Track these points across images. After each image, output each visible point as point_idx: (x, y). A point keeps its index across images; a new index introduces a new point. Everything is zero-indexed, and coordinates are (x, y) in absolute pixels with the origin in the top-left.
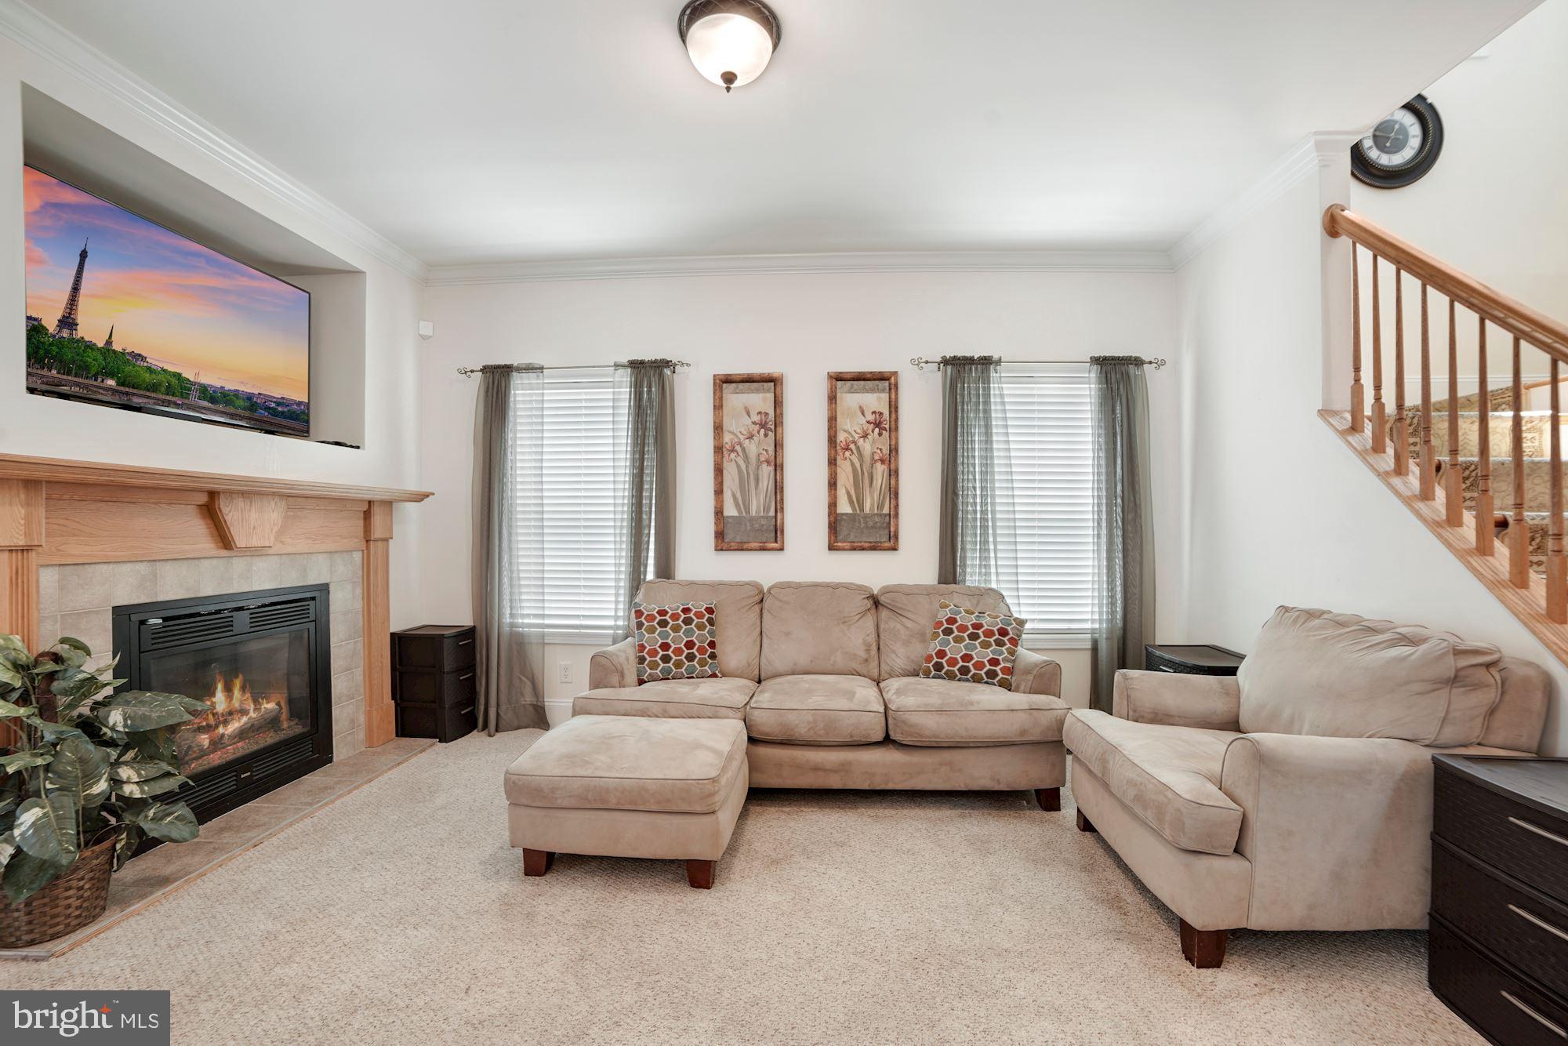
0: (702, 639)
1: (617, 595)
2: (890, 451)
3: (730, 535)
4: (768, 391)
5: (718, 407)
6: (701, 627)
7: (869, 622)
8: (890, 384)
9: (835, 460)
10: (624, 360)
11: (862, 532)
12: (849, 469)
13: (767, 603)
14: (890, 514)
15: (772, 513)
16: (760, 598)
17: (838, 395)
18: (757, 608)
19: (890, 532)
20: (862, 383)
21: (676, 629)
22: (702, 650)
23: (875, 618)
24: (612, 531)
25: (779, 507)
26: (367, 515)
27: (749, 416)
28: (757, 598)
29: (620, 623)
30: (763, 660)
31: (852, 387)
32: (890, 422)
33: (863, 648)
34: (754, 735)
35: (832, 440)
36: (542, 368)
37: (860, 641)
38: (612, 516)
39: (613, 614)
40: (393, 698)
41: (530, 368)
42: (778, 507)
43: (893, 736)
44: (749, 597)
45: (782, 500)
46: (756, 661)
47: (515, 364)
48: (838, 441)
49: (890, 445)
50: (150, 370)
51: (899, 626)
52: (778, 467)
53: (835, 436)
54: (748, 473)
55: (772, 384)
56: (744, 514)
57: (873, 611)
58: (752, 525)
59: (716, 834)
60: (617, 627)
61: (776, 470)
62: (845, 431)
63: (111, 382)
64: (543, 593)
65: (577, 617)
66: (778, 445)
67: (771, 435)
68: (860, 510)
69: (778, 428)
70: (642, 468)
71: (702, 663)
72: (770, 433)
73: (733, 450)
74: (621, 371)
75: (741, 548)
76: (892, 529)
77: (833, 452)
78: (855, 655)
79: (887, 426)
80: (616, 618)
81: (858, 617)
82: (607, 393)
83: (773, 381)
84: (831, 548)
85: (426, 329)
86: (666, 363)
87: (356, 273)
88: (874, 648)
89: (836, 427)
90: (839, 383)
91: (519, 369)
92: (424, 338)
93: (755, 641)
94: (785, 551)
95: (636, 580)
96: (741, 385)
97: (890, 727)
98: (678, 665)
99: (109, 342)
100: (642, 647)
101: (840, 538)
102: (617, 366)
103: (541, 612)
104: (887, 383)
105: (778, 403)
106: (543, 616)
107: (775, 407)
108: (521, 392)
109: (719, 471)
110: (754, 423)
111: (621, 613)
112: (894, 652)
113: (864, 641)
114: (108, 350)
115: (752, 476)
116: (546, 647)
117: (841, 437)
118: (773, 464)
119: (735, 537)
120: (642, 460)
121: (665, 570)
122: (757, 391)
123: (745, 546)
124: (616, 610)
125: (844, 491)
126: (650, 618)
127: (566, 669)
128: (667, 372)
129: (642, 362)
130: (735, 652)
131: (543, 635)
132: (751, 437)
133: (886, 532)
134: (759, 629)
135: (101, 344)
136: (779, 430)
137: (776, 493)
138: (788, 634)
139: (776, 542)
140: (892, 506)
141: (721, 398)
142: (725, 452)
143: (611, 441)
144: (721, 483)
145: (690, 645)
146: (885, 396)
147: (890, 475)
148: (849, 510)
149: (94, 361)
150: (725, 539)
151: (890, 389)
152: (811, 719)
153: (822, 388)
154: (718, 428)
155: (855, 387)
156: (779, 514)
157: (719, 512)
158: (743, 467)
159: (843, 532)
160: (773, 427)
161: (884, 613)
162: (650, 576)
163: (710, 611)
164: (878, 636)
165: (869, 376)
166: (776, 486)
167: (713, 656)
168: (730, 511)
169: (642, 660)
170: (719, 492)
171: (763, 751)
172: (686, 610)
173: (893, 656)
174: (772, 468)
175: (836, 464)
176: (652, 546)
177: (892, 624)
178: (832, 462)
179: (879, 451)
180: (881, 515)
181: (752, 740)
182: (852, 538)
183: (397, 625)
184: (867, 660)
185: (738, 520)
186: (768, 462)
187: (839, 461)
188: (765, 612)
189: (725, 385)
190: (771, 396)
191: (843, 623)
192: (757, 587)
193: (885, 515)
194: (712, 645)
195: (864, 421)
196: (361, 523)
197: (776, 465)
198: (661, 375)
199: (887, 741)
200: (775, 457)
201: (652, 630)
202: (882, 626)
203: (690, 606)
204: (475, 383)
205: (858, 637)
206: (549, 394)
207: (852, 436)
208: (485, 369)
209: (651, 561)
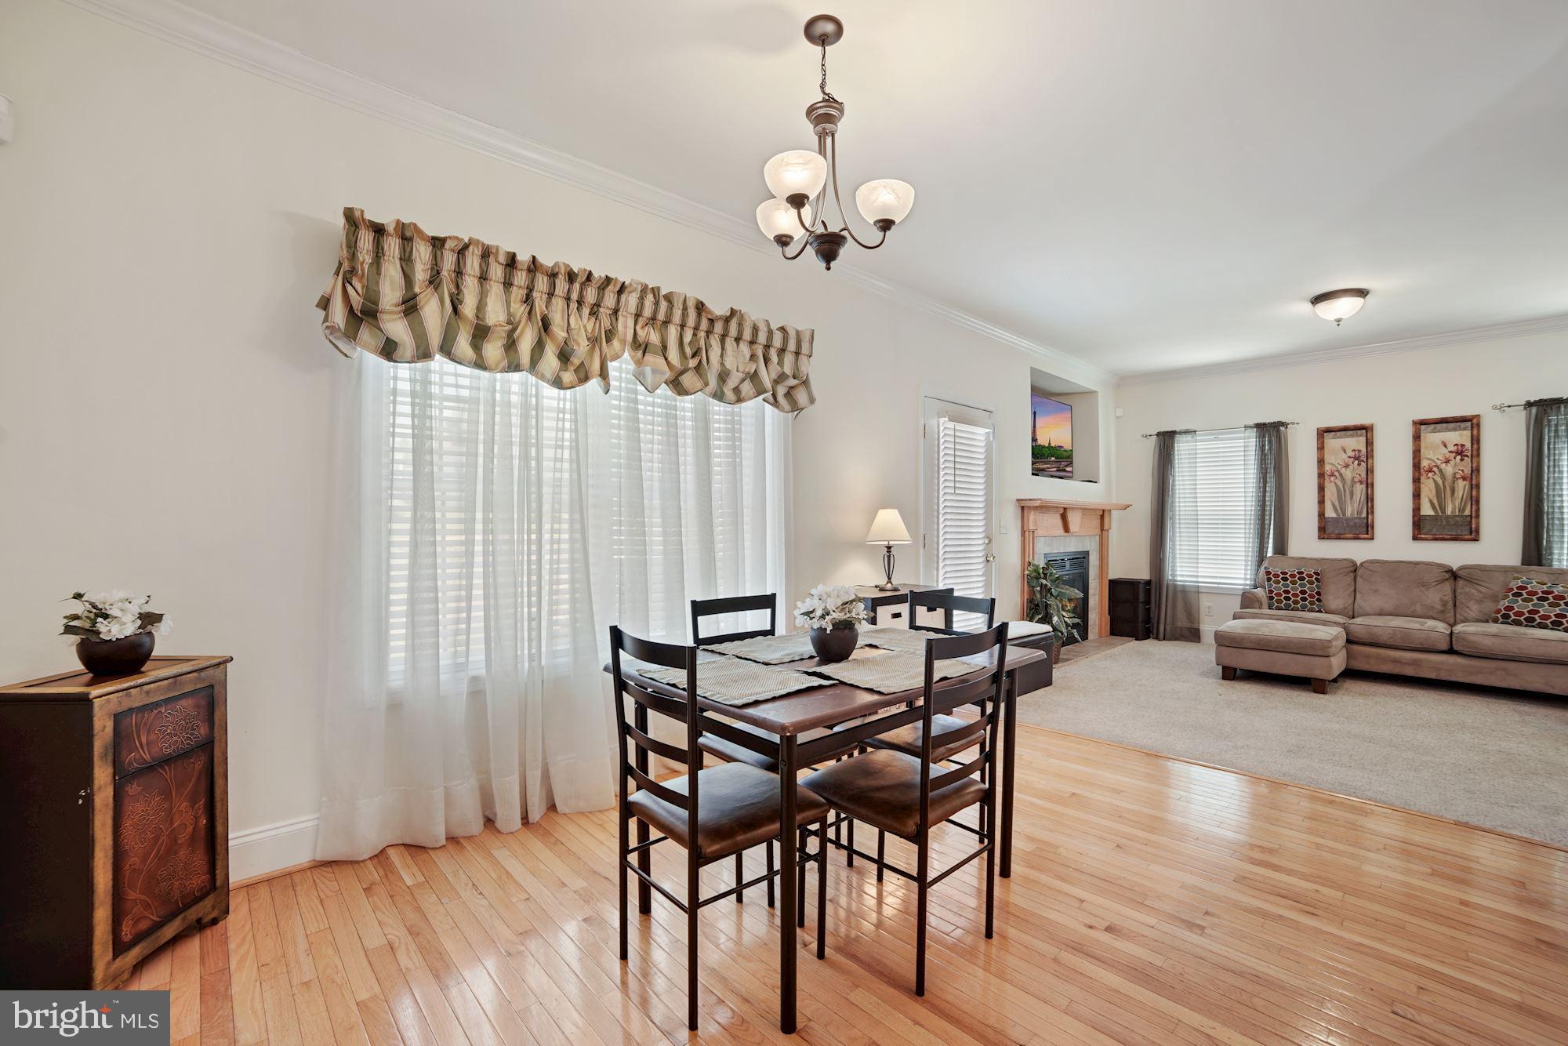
0: (1312, 590)
1: (1246, 565)
2: (1472, 471)
3: (1329, 529)
4: (1361, 436)
5: (1321, 448)
6: (1311, 583)
7: (1447, 588)
8: (1472, 424)
9: (1419, 479)
10: (1252, 423)
11: (1444, 528)
12: (1432, 486)
13: (1359, 573)
14: (1471, 516)
15: (1364, 515)
16: (1354, 569)
17: (1422, 435)
18: (1352, 575)
19: (1471, 528)
20: (1445, 425)
21: (1294, 583)
22: (1311, 596)
23: (1453, 586)
24: (1243, 526)
25: (1371, 510)
26: (1102, 517)
27: (1345, 452)
28: (1352, 569)
29: (1248, 582)
30: (1356, 606)
31: (1435, 428)
32: (1472, 450)
33: (1440, 603)
34: (1351, 638)
35: (1417, 466)
36: (1195, 431)
37: (1438, 599)
38: (1243, 517)
39: (1243, 576)
40: (1109, 614)
41: (1187, 432)
42: (1369, 511)
43: (1455, 648)
44: (1347, 567)
45: (1372, 506)
46: (1351, 607)
47: (1178, 430)
48: (1422, 466)
49: (1472, 467)
50: (1065, 451)
51: (1473, 591)
52: (1369, 485)
53: (1419, 463)
54: (1344, 490)
55: (1364, 431)
56: (1341, 516)
57: (1452, 581)
58: (1348, 523)
59: (1330, 666)
60: (1247, 585)
61: (1367, 487)
62: (1427, 459)
63: (1053, 459)
64: (1198, 563)
65: (1216, 577)
66: (1370, 471)
67: (1364, 465)
68: (1442, 513)
69: (1369, 460)
70: (1265, 491)
71: (1312, 603)
72: (1362, 463)
73: (1332, 475)
74: (1249, 430)
75: (1339, 538)
76: (1473, 526)
77: (1417, 474)
78: (1432, 607)
79: (1469, 454)
80: (1246, 579)
81: (1436, 583)
82: (1241, 443)
83: (1366, 430)
84: (1415, 538)
85: (1119, 412)
86: (1282, 424)
87: (1094, 392)
88: (1451, 604)
89: (1420, 456)
90: (1423, 427)
91: (1180, 433)
92: (1117, 417)
93: (1350, 595)
94: (1375, 541)
95: (1261, 558)
96: (1338, 433)
97: (1454, 642)
98: (1296, 602)
99: (1050, 444)
100: (1271, 592)
101: (1423, 532)
102: (1246, 427)
103: (1196, 574)
104: (1469, 424)
105: (1369, 443)
106: (1197, 576)
107: (1367, 446)
108: (1181, 446)
109: (1321, 489)
110: (1350, 457)
111: (1249, 577)
112: (1468, 607)
113: (1441, 599)
114: (1050, 447)
115: (1348, 492)
116: (1200, 595)
117: (1425, 463)
118: (1365, 483)
119: (1333, 531)
120: (1265, 487)
121: (1281, 549)
122: (1352, 436)
123: (1342, 536)
124: (1245, 574)
125: (1427, 500)
126: (1276, 576)
127: (1209, 607)
128: (1282, 429)
129: (1264, 424)
130: (1335, 598)
131: (1198, 587)
132: (1347, 466)
133: (1468, 528)
134: (1353, 588)
135: (1047, 445)
136: (1370, 461)
137: (1367, 502)
138: (1376, 591)
139: (1367, 534)
140: (1473, 510)
141: (1323, 442)
142: (1326, 477)
143: (1243, 476)
144: (1324, 497)
145: (1303, 592)
146: (1468, 433)
147: (1472, 488)
148: (1432, 513)
149: (1046, 452)
150: (1326, 530)
151: (1472, 427)
152: (1391, 632)
153: (1408, 432)
154: (1321, 462)
155: (1438, 428)
156: (1370, 516)
157: (1321, 515)
158: (1341, 485)
159: (1426, 527)
160: (1365, 459)
161: (1461, 583)
162: (1270, 553)
163: (1317, 574)
164: (1455, 597)
165: (1451, 420)
166: (1367, 497)
167: (1319, 600)
168: (1330, 513)
169: (1271, 598)
170: (1321, 502)
171: (1356, 648)
172: (1300, 573)
173: (1467, 610)
174: (1364, 486)
175: (1419, 482)
176: (1271, 536)
177: (1467, 589)
178: (1416, 481)
179: (1460, 472)
180: (1462, 516)
181: (1349, 641)
182: (1434, 531)
183: (1112, 576)
184: (1443, 612)
185: (1336, 520)
186: (1361, 482)
187: (1423, 479)
188: (1358, 578)
189: (1325, 434)
190: (1363, 439)
191: (1423, 586)
192: (1354, 563)
193: (1467, 516)
194: (1318, 593)
195: (1447, 451)
196: (1099, 521)
197: (1367, 484)
198: (1278, 431)
199: (1451, 651)
200: (1367, 479)
201: (1278, 582)
202: (1459, 591)
203: (1303, 570)
204: (1152, 444)
205: (1436, 596)
206: (1200, 445)
207: (1435, 462)
208: (1158, 434)
209: (1271, 545)
